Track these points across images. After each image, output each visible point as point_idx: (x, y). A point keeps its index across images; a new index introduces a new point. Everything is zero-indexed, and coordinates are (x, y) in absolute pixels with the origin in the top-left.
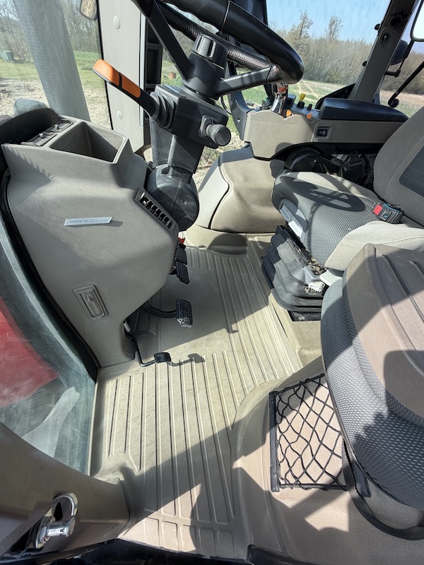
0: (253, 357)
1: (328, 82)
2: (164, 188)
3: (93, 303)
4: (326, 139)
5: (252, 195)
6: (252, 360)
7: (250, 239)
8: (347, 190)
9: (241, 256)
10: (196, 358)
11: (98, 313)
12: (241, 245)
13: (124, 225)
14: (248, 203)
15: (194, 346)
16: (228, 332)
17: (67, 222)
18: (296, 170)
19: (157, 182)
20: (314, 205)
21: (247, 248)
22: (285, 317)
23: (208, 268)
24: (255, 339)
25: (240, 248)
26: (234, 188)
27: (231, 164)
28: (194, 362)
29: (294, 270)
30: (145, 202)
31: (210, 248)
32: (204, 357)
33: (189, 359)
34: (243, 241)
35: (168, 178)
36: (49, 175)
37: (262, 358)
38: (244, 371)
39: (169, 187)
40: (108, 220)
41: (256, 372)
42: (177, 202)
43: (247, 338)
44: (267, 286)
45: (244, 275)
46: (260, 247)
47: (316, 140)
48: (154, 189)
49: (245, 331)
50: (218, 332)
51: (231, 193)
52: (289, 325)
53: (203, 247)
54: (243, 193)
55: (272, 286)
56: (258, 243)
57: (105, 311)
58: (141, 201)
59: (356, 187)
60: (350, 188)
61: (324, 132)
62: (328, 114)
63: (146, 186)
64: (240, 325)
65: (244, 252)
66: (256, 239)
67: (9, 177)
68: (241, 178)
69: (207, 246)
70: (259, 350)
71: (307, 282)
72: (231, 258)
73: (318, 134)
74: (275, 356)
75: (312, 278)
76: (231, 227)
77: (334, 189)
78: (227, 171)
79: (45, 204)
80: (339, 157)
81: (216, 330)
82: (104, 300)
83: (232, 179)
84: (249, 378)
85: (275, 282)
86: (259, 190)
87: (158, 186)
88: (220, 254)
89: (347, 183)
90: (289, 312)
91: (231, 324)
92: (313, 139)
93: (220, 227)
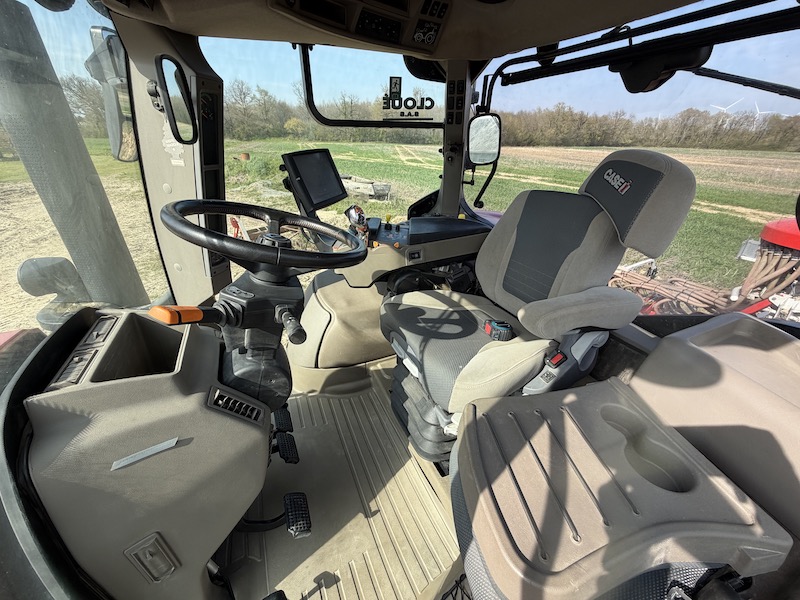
0: (406, 547)
1: (428, 144)
2: (244, 374)
3: (156, 559)
4: (421, 260)
5: (361, 320)
6: (405, 552)
7: (372, 368)
8: (458, 304)
9: (366, 391)
10: (327, 580)
11: (165, 569)
12: (362, 378)
13: (194, 441)
14: (358, 329)
15: (321, 560)
16: (366, 517)
17: (115, 465)
18: (401, 291)
19: (234, 368)
20: (423, 341)
21: (371, 379)
22: (432, 473)
23: (324, 422)
24: (404, 516)
25: (362, 382)
26: (338, 317)
27: (328, 289)
28: (324, 589)
29: (426, 412)
30: (220, 402)
31: (323, 391)
32: (338, 573)
33: (316, 585)
34: (365, 373)
35: (248, 361)
36: (89, 414)
37: (417, 543)
38: (397, 576)
39: (250, 371)
40: (173, 442)
41: (413, 572)
42: (263, 383)
43: (393, 518)
44: (403, 433)
45: (374, 419)
46: (386, 377)
47: (411, 263)
48: (231, 378)
49: (389, 507)
50: (353, 522)
51: (335, 323)
52: (439, 485)
53: (313, 391)
54: (349, 320)
55: (408, 434)
56: (382, 372)
57: (176, 561)
58: (216, 403)
59: (466, 298)
60: (460, 301)
61: (417, 255)
62: (415, 239)
63: (221, 378)
64: (381, 501)
65: (369, 386)
66: (379, 366)
67: (31, 436)
68: (344, 304)
69: (319, 389)
70: (413, 532)
71: (442, 426)
72: (354, 398)
73: (411, 256)
74: (434, 535)
75: (445, 420)
76: (344, 360)
77: (444, 307)
78: (326, 297)
79: (83, 454)
80: (441, 269)
81: (348, 521)
82: (173, 547)
83: (333, 306)
84: (405, 584)
85: (411, 426)
86: (367, 313)
87: (236, 374)
88: (339, 396)
89: (456, 297)
90: (437, 464)
91: (368, 502)
92: (407, 263)
93: (330, 364)
